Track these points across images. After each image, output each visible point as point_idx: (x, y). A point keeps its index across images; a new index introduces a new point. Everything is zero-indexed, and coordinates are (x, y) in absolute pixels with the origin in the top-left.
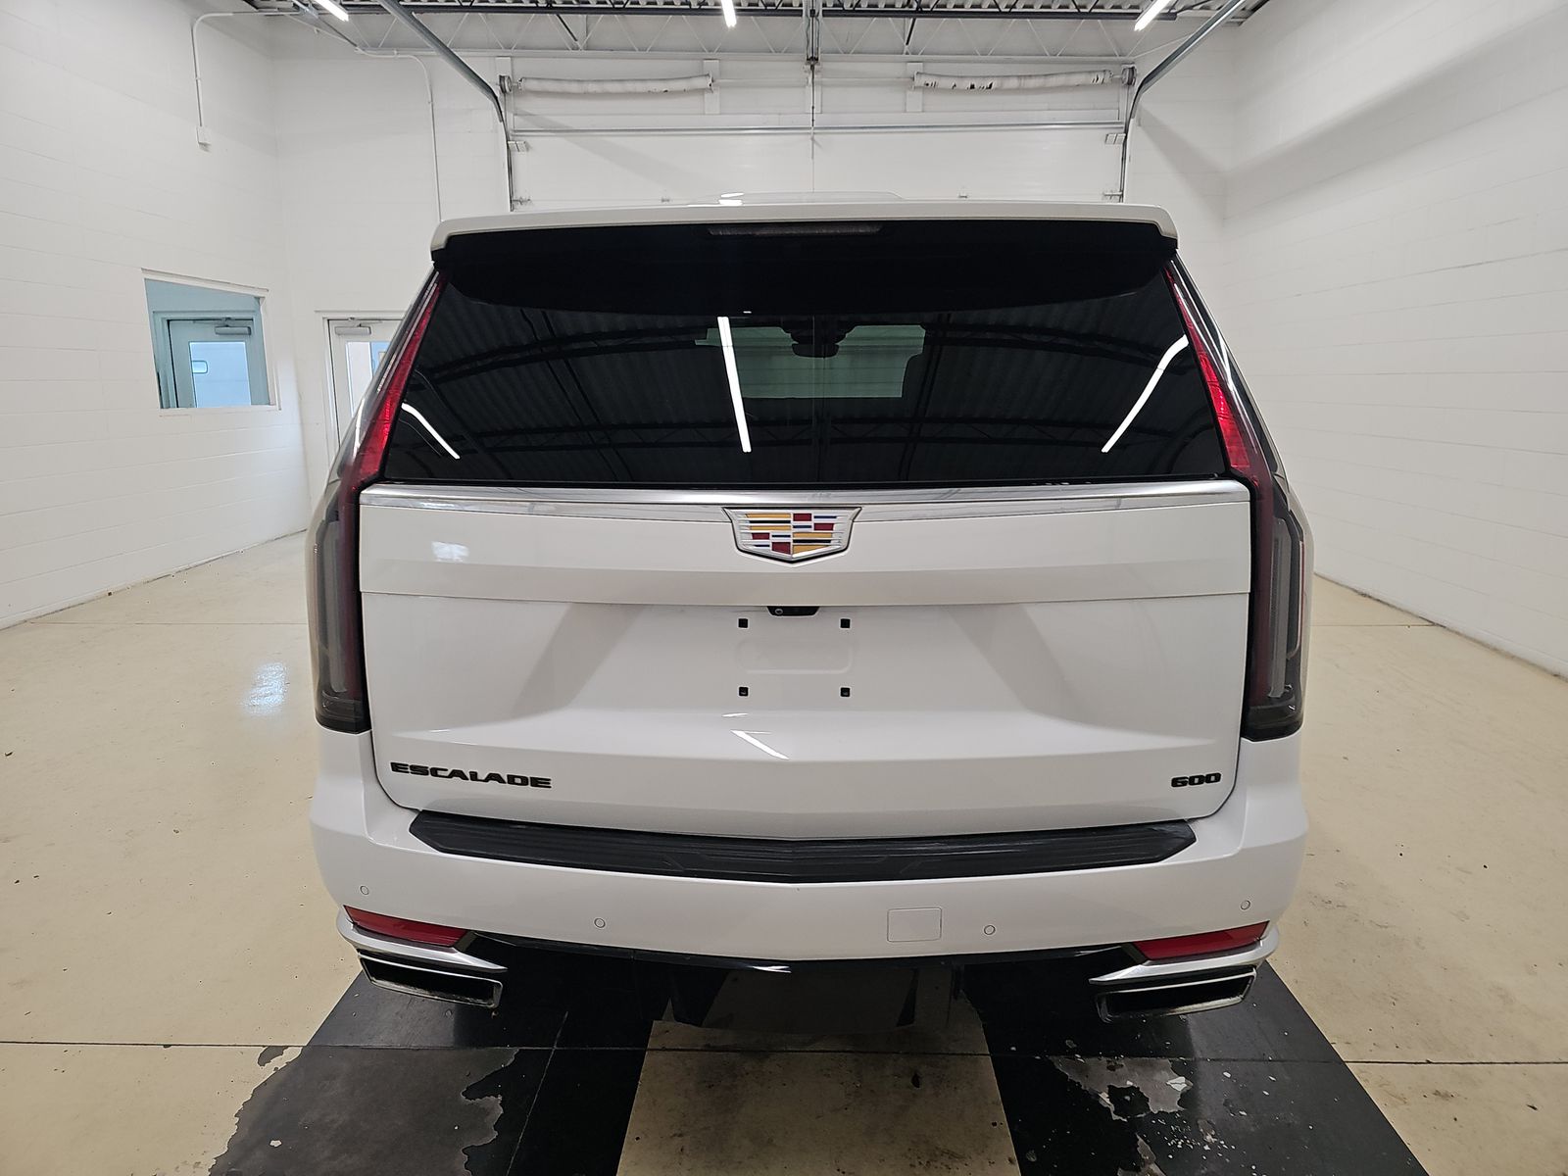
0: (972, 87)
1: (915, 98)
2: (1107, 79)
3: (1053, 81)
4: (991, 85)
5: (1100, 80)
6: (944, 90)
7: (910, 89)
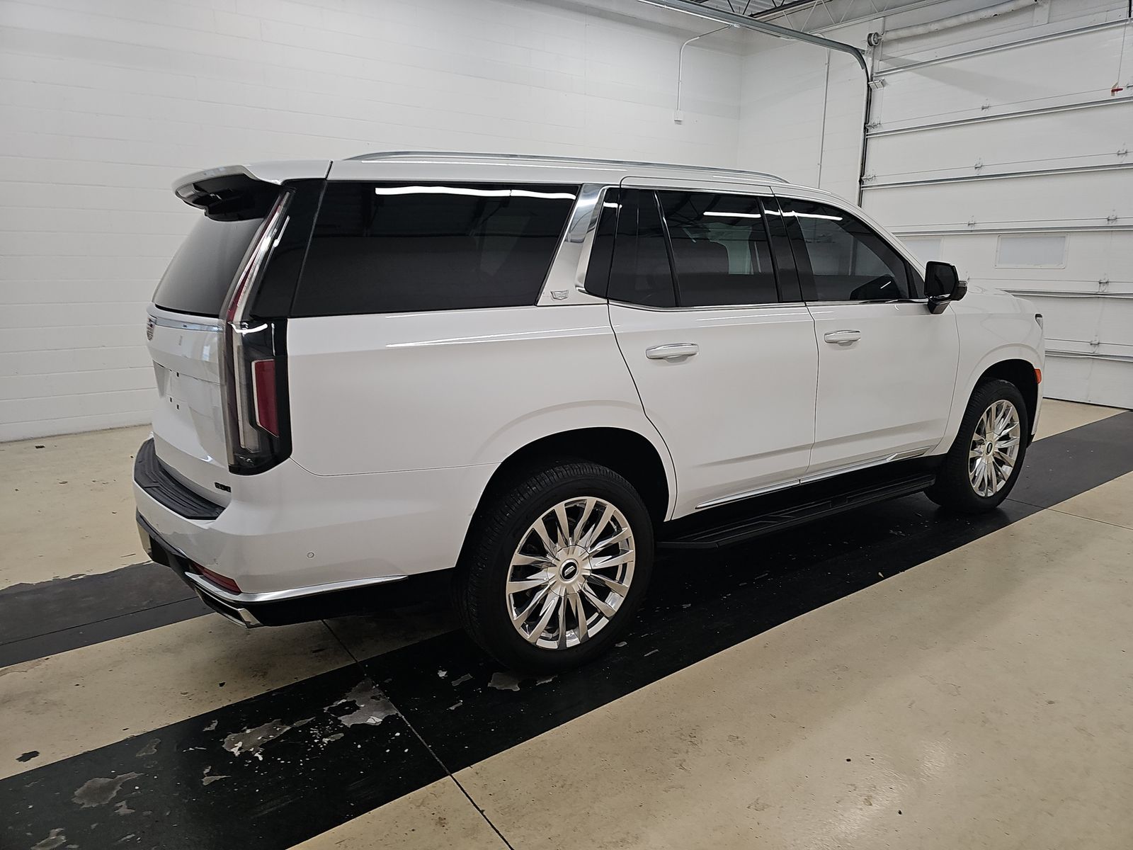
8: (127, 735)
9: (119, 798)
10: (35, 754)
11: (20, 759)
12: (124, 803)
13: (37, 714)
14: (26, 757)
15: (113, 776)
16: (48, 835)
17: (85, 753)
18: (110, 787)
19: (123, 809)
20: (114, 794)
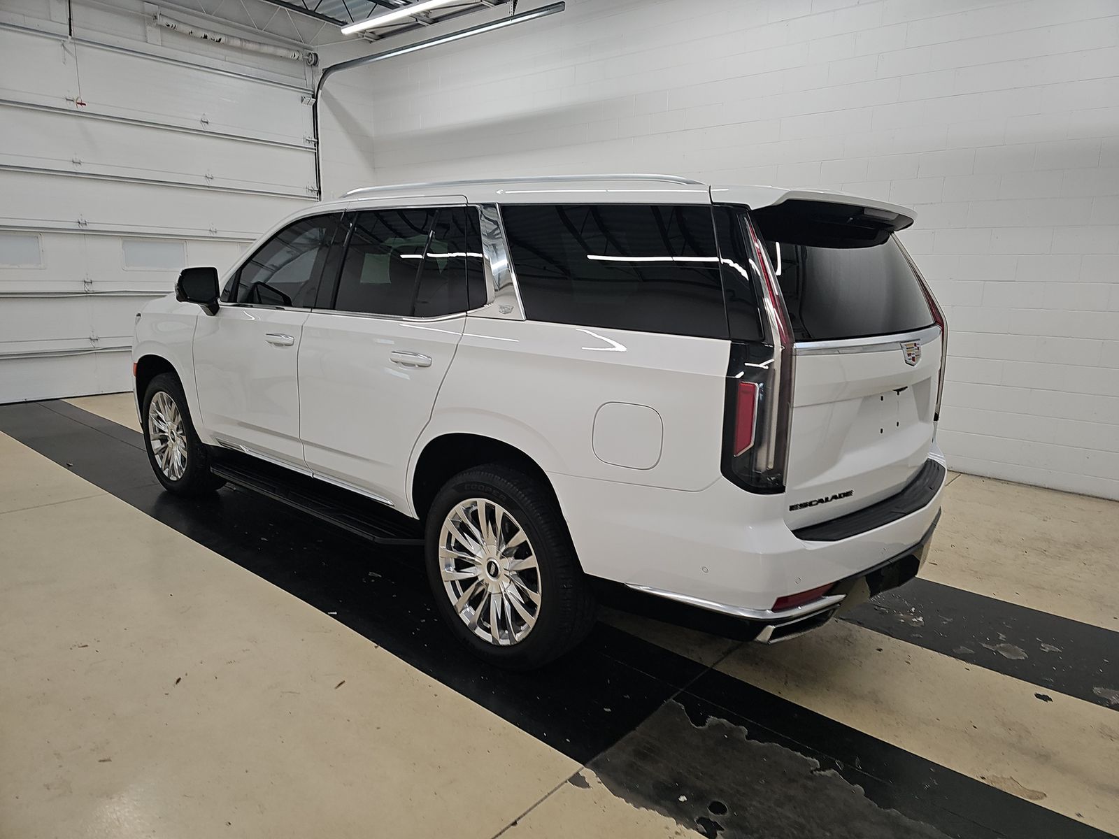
0: (206, 37)
1: (154, 34)
2: (301, 58)
3: (266, 49)
4: (220, 40)
5: (296, 57)
6: (181, 34)
7: (150, 24)
8: (969, 666)
9: (1001, 641)
10: (1038, 696)
11: (1050, 700)
12: (1000, 638)
13: (1021, 724)
14: (1046, 698)
15: (997, 652)
16: (1050, 651)
17: (1004, 674)
18: (1002, 649)
19: (1002, 637)
20: (1002, 645)
